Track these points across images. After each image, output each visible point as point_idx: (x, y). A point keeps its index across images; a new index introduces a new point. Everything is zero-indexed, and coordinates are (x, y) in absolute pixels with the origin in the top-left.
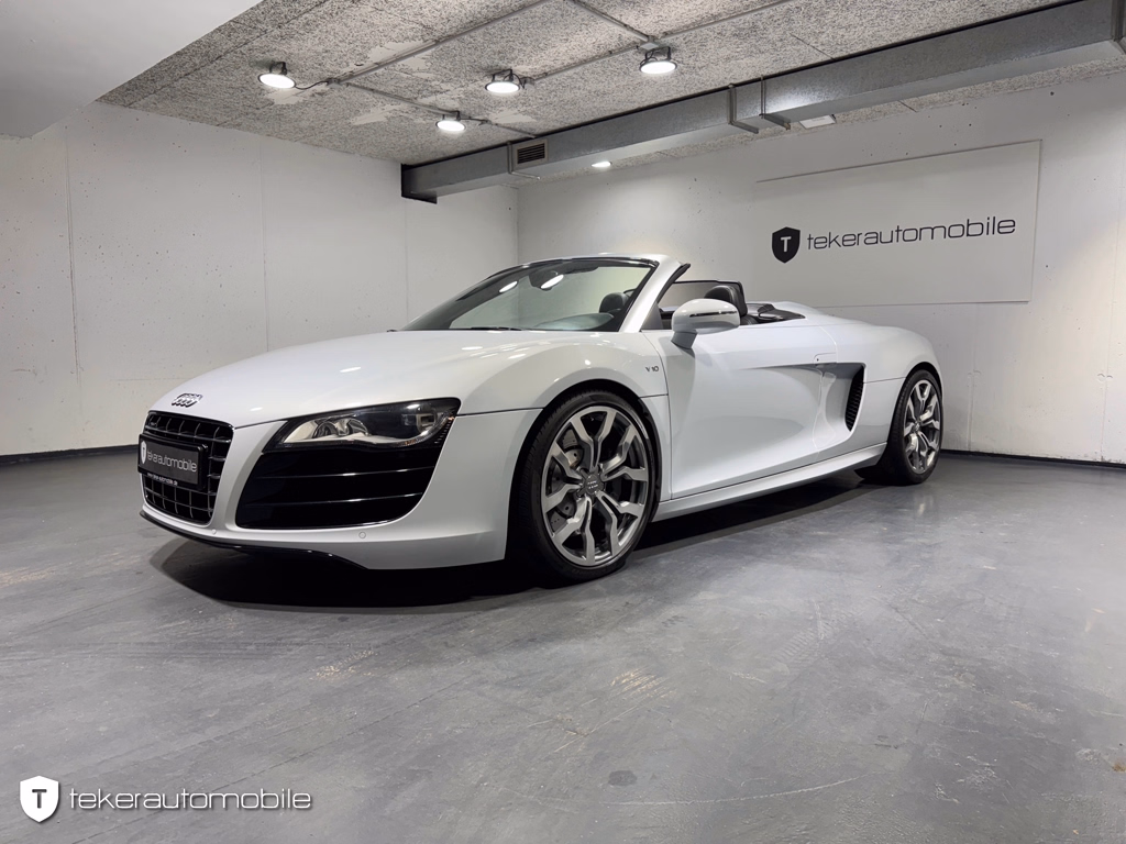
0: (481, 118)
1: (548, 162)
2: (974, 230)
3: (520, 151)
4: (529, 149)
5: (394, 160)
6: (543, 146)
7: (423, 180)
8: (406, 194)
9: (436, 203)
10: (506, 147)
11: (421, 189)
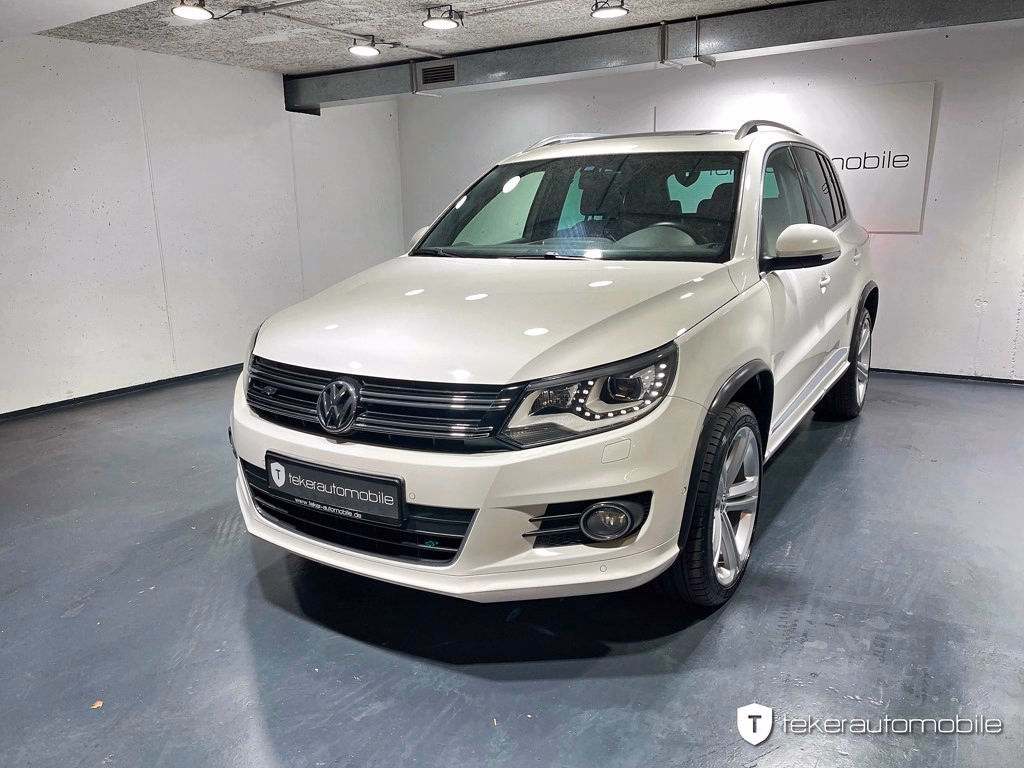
0: (393, 41)
1: (458, 85)
2: (870, 162)
3: (425, 71)
4: (437, 70)
5: (276, 71)
6: (452, 67)
7: (307, 92)
8: (291, 107)
9: (319, 115)
10: (407, 65)
11: (305, 102)
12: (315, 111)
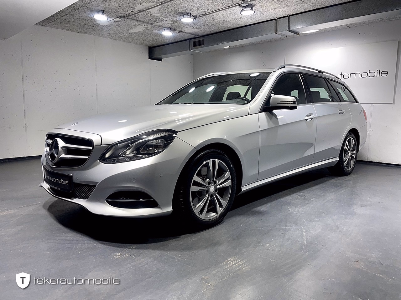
0: (179, 30)
1: (205, 47)
2: (371, 75)
3: (194, 42)
4: (198, 42)
5: (146, 45)
6: (203, 40)
7: (156, 54)
8: (150, 58)
9: (162, 61)
10: (188, 40)
11: (156, 56)
12: (160, 60)
